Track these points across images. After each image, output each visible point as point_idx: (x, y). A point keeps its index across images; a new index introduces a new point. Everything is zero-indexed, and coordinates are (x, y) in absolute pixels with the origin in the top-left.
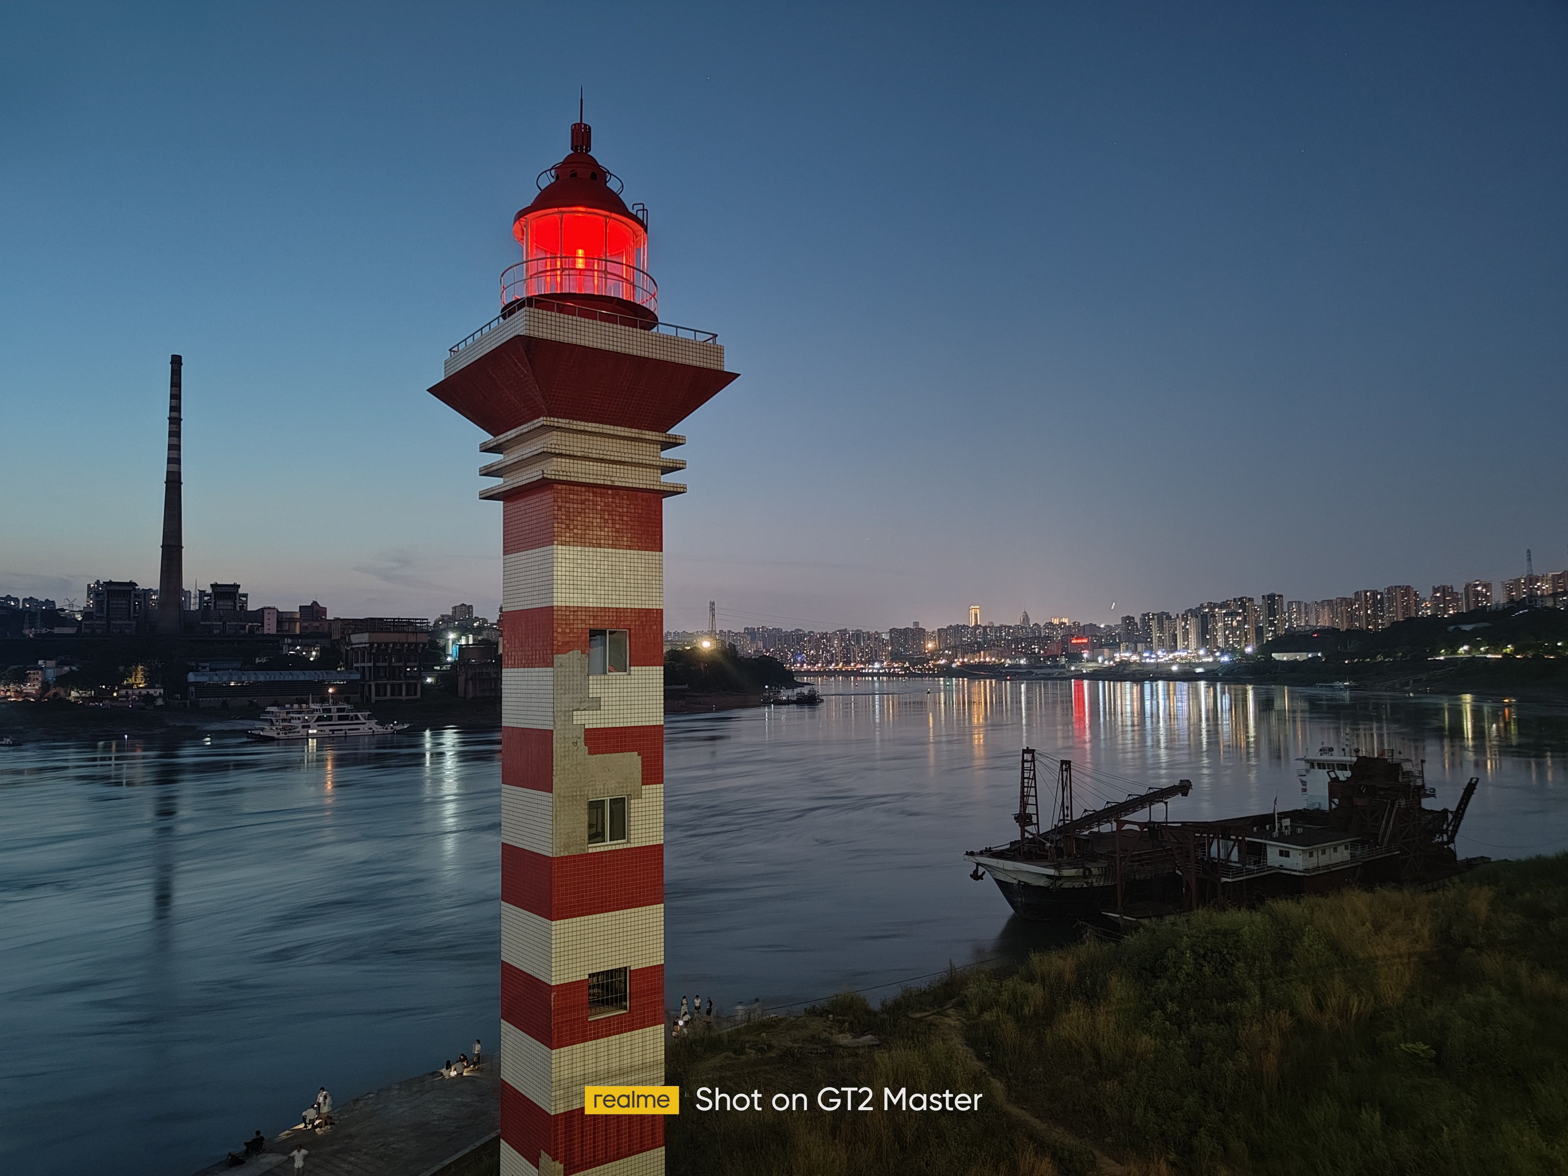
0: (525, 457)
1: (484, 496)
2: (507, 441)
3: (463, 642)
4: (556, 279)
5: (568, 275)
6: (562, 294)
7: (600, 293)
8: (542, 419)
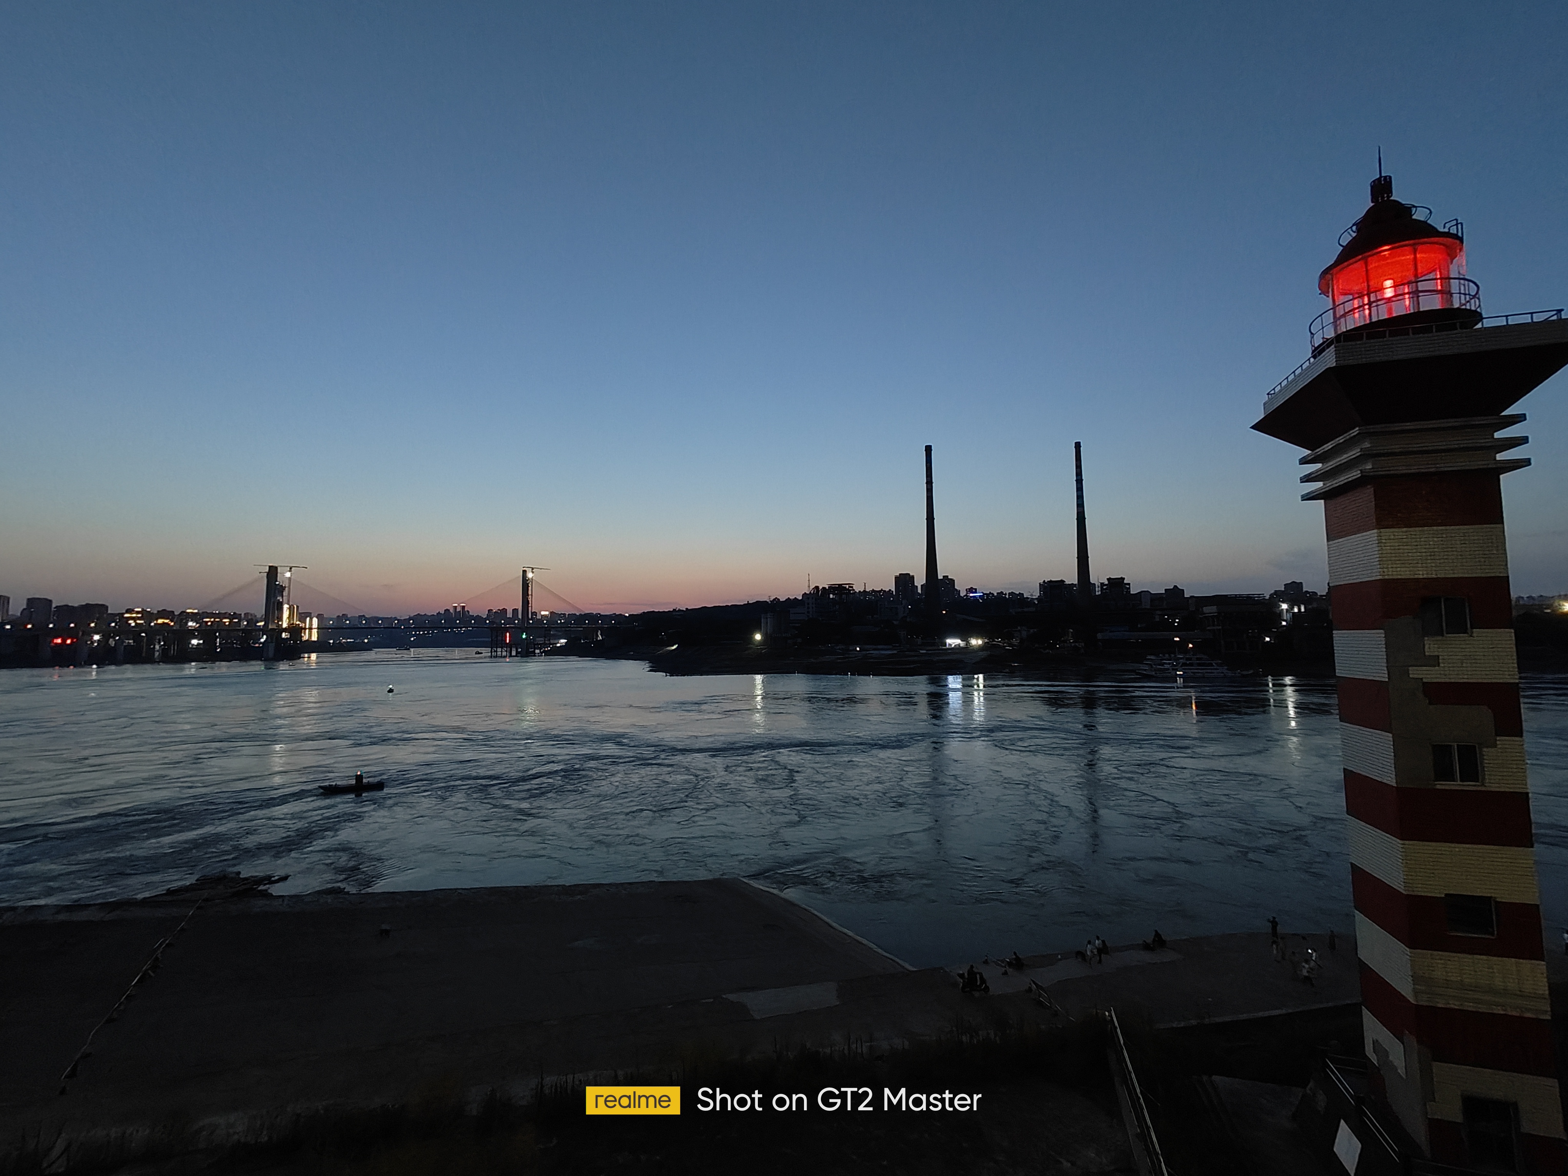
0: (1343, 462)
1: (1306, 498)
2: (1325, 452)
3: (1296, 610)
4: (1364, 313)
5: (1377, 306)
6: (1371, 323)
7: (1412, 311)
8: (1357, 429)
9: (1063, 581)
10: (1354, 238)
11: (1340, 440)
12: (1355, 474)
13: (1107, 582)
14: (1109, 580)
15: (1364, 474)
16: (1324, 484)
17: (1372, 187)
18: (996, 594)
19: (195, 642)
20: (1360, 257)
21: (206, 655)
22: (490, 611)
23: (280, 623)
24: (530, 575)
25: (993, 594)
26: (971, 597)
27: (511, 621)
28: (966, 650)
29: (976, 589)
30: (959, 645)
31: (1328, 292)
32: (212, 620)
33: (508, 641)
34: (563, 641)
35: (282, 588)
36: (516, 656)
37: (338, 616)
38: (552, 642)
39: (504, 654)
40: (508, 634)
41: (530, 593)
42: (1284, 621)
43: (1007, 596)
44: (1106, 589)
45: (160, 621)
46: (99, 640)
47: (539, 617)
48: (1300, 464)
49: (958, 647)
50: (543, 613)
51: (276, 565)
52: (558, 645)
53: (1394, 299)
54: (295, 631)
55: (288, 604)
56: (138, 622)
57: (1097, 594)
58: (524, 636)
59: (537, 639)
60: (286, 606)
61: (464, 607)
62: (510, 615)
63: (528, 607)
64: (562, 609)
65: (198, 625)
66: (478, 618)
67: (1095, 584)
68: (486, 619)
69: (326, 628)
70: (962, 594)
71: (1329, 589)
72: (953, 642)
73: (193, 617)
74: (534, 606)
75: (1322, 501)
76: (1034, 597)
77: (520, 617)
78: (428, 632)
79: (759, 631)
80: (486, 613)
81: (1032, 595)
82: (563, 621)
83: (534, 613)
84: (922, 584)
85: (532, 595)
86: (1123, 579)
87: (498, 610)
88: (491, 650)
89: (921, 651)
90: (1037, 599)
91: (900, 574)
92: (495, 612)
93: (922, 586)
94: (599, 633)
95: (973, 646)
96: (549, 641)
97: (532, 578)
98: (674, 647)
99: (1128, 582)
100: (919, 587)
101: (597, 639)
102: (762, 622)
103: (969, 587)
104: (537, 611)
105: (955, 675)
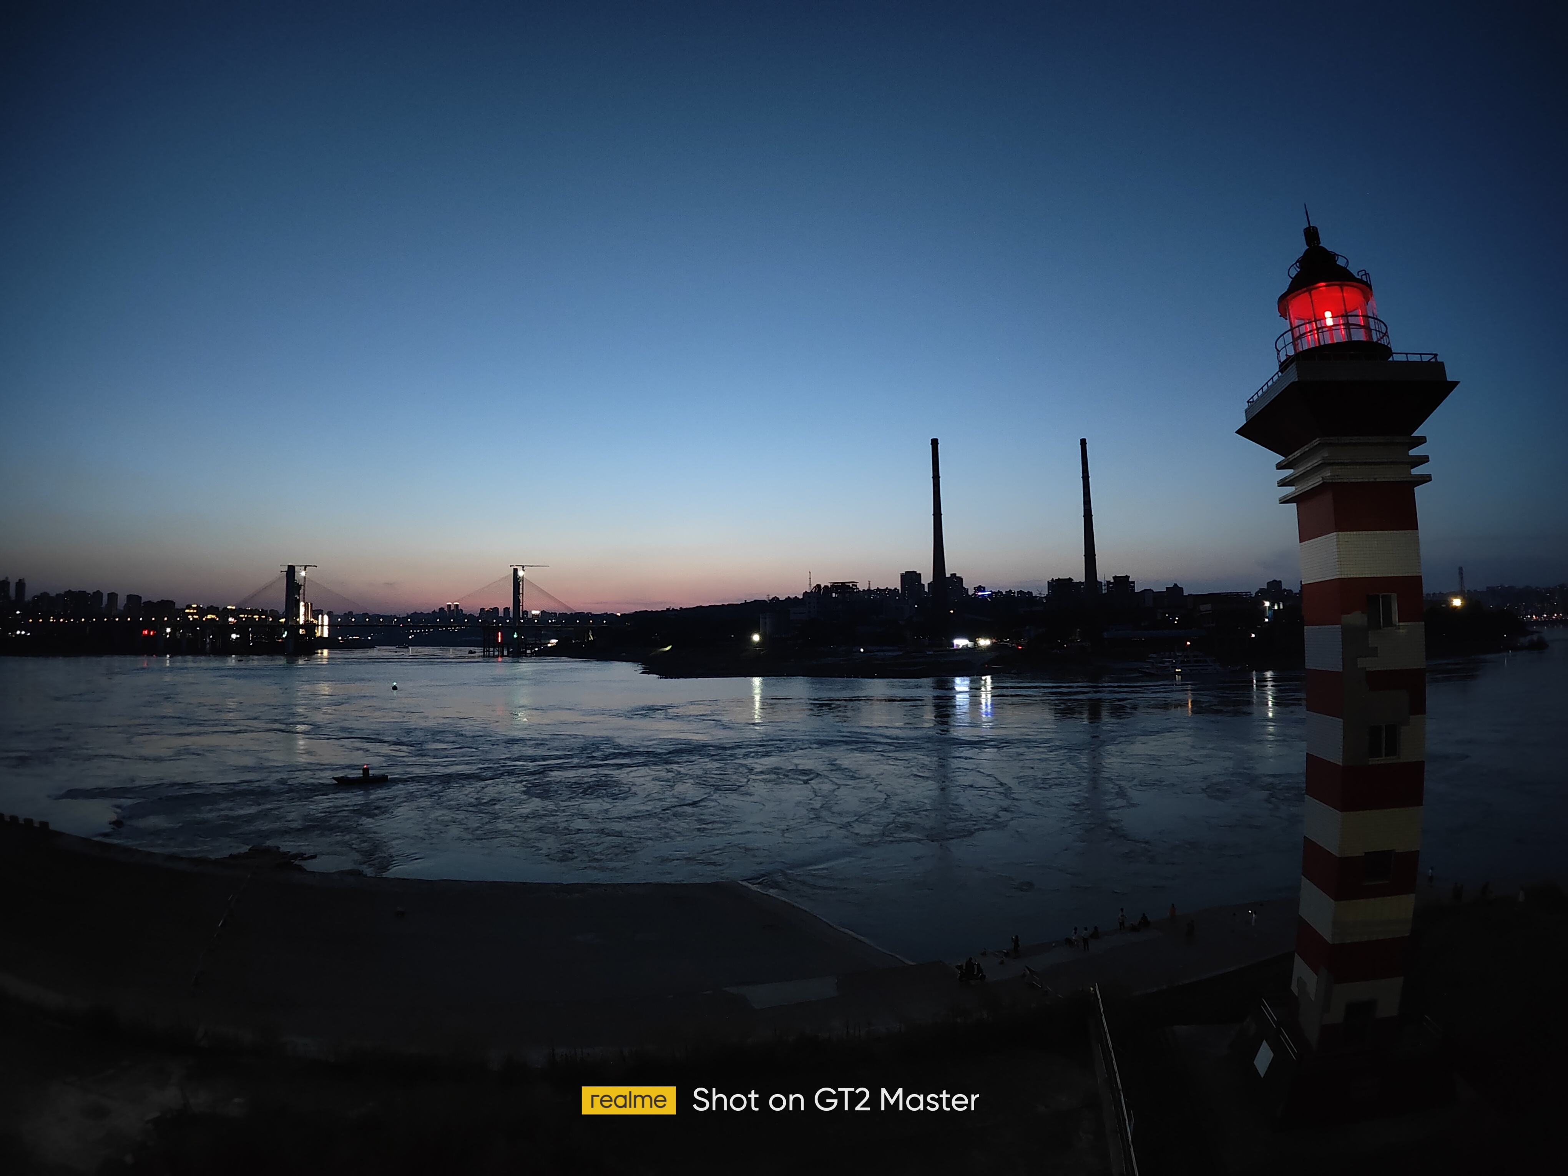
0: (1309, 469)
1: (1282, 501)
2: (1295, 459)
3: (1276, 607)
4: (1314, 337)
5: (1323, 332)
6: (1320, 346)
7: (1347, 340)
8: (1318, 439)
9: (1070, 579)
10: (1299, 272)
11: (1306, 448)
12: (1318, 480)
13: (1112, 581)
14: (1115, 578)
15: (1325, 481)
16: (1296, 489)
17: (1305, 233)
18: (1004, 593)
19: (234, 636)
20: (1305, 289)
21: (242, 649)
22: (482, 610)
23: (298, 620)
24: (521, 573)
25: (1001, 592)
26: (980, 595)
27: (502, 620)
28: (975, 650)
29: (984, 588)
30: (967, 646)
31: (1286, 316)
32: (246, 616)
33: (500, 641)
34: (554, 641)
35: (299, 587)
36: (507, 656)
37: (345, 614)
38: (543, 641)
39: (496, 653)
40: (500, 633)
41: (521, 592)
42: (1267, 618)
43: (1016, 595)
44: (1111, 587)
45: (209, 617)
46: (170, 633)
47: (530, 616)
48: (1277, 469)
49: (965, 649)
50: (534, 612)
51: (294, 564)
52: (549, 645)
53: (1334, 328)
54: (310, 627)
55: (304, 601)
56: (195, 617)
57: (1104, 592)
58: (515, 636)
59: (528, 639)
60: (302, 604)
61: (457, 606)
62: (501, 614)
63: (519, 605)
64: (551, 607)
65: (235, 621)
66: (471, 617)
67: (1101, 583)
68: (479, 618)
69: (335, 625)
70: (971, 592)
71: (1301, 587)
72: (961, 642)
73: (232, 613)
74: (526, 604)
75: (1295, 505)
76: (1043, 596)
77: (511, 615)
78: (425, 630)
79: (757, 632)
80: (479, 612)
81: (1040, 594)
82: (553, 621)
83: (526, 613)
84: (929, 582)
85: (523, 594)
86: (1128, 577)
87: (491, 609)
88: (484, 650)
89: (928, 653)
90: (1045, 597)
91: (906, 572)
92: (487, 611)
93: (929, 584)
94: (590, 634)
95: (981, 647)
96: (540, 641)
97: (523, 577)
98: (668, 648)
99: (1133, 580)
100: (926, 586)
101: (588, 639)
102: (761, 622)
103: (978, 586)
104: (528, 610)
105: (962, 676)
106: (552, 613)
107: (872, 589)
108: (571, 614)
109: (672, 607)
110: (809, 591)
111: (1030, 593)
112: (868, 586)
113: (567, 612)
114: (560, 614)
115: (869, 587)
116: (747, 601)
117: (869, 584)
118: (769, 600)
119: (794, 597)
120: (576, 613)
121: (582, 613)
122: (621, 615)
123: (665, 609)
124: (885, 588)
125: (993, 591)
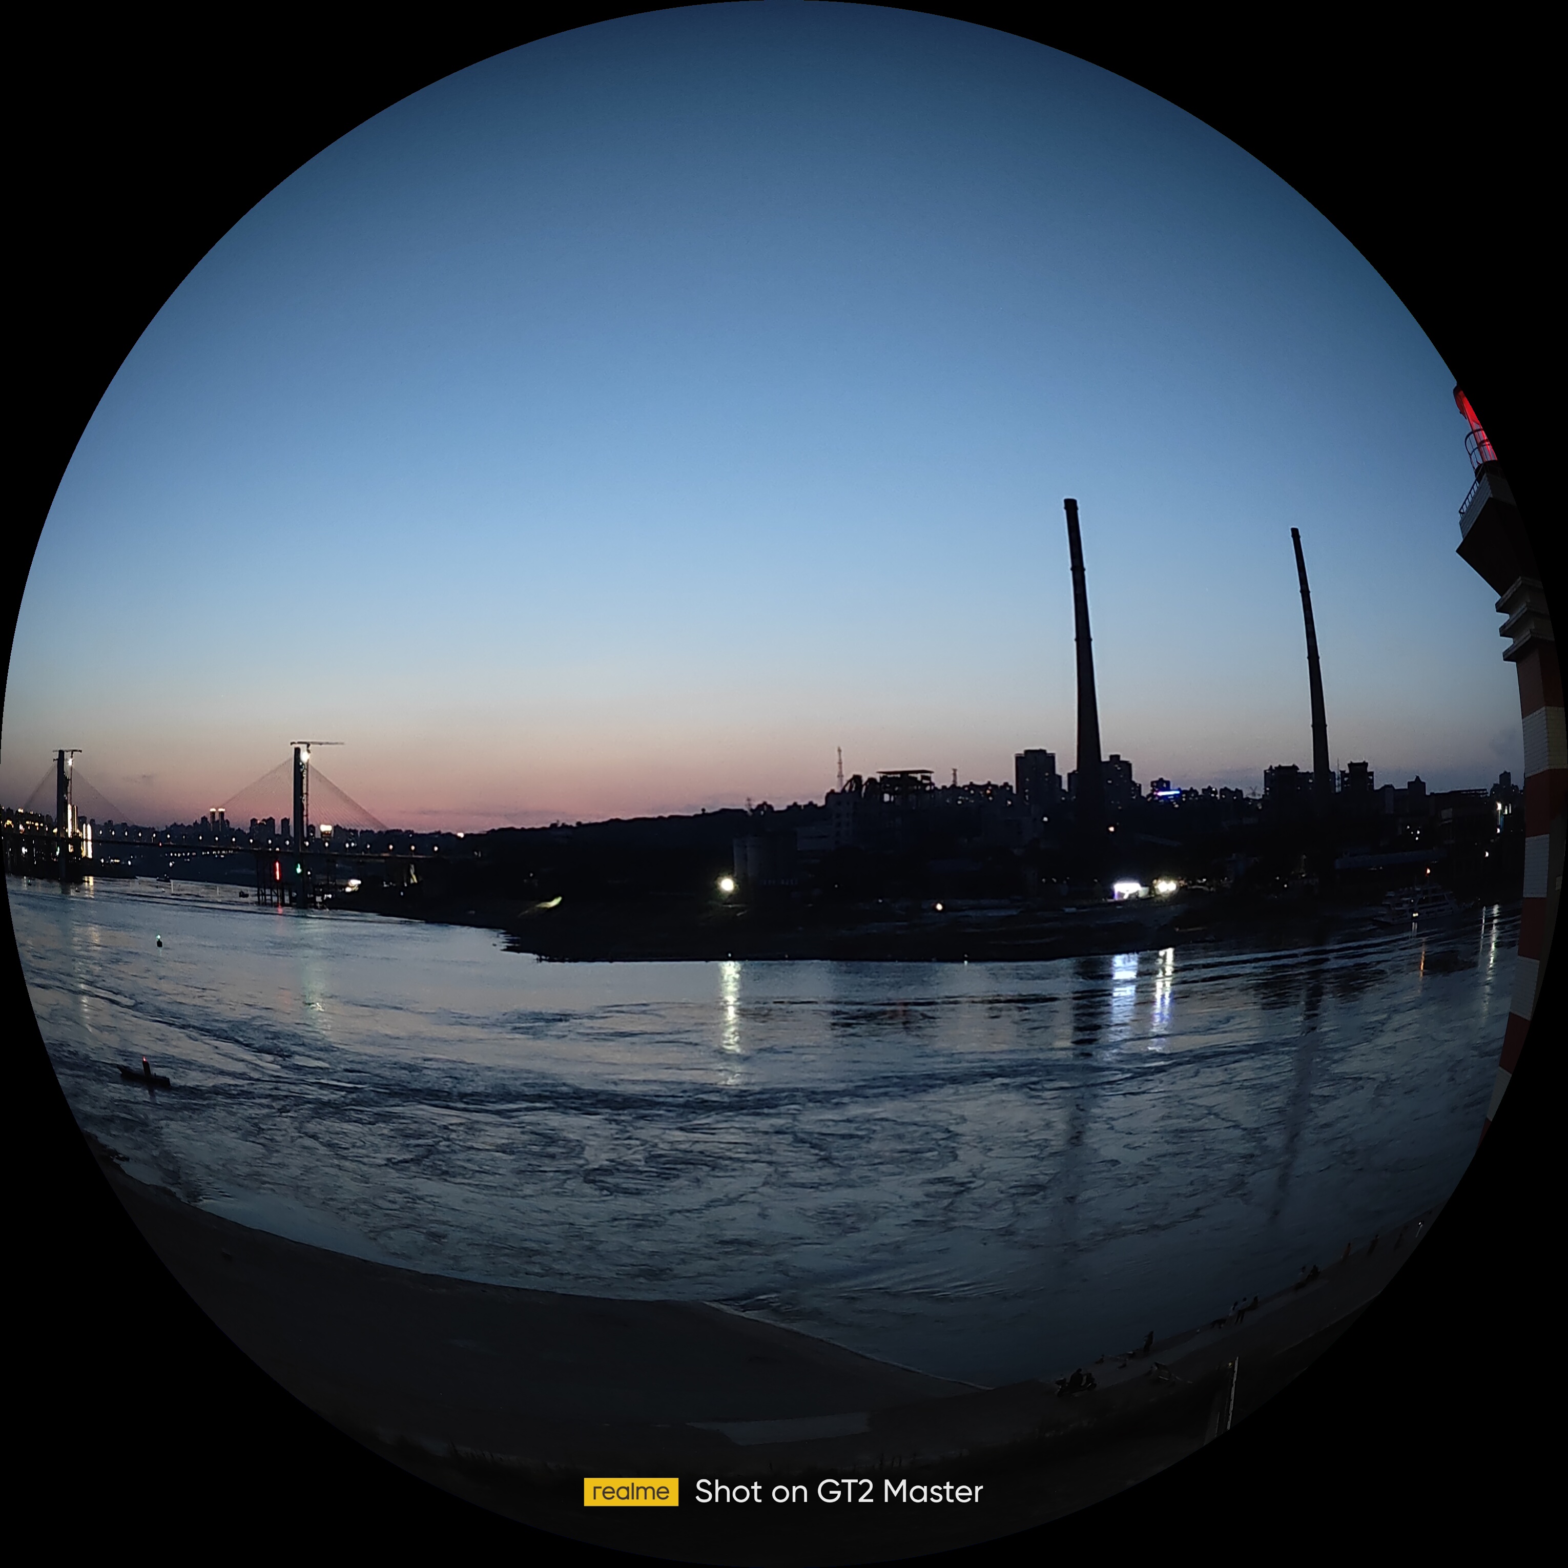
1: (1502, 658)
9: (1295, 768)
13: (1347, 771)
14: (1351, 765)
18: (1200, 793)
19: (24, 851)
22: (254, 821)
23: (67, 831)
24: (305, 757)
25: (1196, 792)
26: (1160, 797)
27: (279, 840)
28: (1150, 902)
29: (1168, 783)
30: (1136, 894)
32: (30, 823)
33: (278, 878)
34: (355, 883)
35: (67, 782)
36: (289, 905)
37: (106, 824)
38: (339, 883)
39: (275, 899)
40: (277, 865)
41: (305, 791)
42: (1499, 827)
43: (1218, 796)
44: (1346, 783)
47: (318, 836)
49: (1135, 900)
50: (324, 828)
51: (63, 748)
52: (348, 890)
54: (77, 842)
55: (71, 803)
57: (1337, 790)
58: (299, 870)
59: (317, 877)
60: (70, 806)
61: (222, 814)
62: (278, 830)
63: (302, 816)
64: (349, 820)
65: (24, 829)
66: (240, 833)
67: (1334, 773)
68: (250, 836)
69: (98, 841)
70: (1146, 791)
72: (1126, 888)
73: (22, 818)
74: (312, 814)
76: (1257, 798)
77: (292, 833)
78: (186, 854)
79: (731, 873)
80: (249, 825)
81: (1254, 794)
82: (353, 844)
83: (312, 828)
84: (1071, 771)
85: (307, 794)
86: (1365, 765)
87: (264, 820)
88: (258, 891)
89: (1067, 910)
90: (1260, 800)
91: (1027, 752)
92: (260, 823)
93: (1069, 775)
94: (412, 872)
95: (1160, 895)
96: (334, 881)
97: (307, 763)
98: (555, 902)
99: (1372, 770)
100: (1065, 779)
101: (409, 883)
102: (735, 854)
103: (1157, 779)
104: (315, 825)
105: (1127, 952)
106: (350, 830)
107: (960, 784)
108: (380, 832)
109: (562, 820)
110: (838, 790)
111: (1239, 792)
112: (952, 778)
113: (373, 829)
114: (362, 832)
115: (955, 781)
116: (708, 811)
117: (955, 775)
118: (752, 810)
119: (806, 803)
120: (388, 832)
121: (397, 830)
122: (466, 835)
123: (548, 826)
124: (985, 783)
125: (1183, 789)
